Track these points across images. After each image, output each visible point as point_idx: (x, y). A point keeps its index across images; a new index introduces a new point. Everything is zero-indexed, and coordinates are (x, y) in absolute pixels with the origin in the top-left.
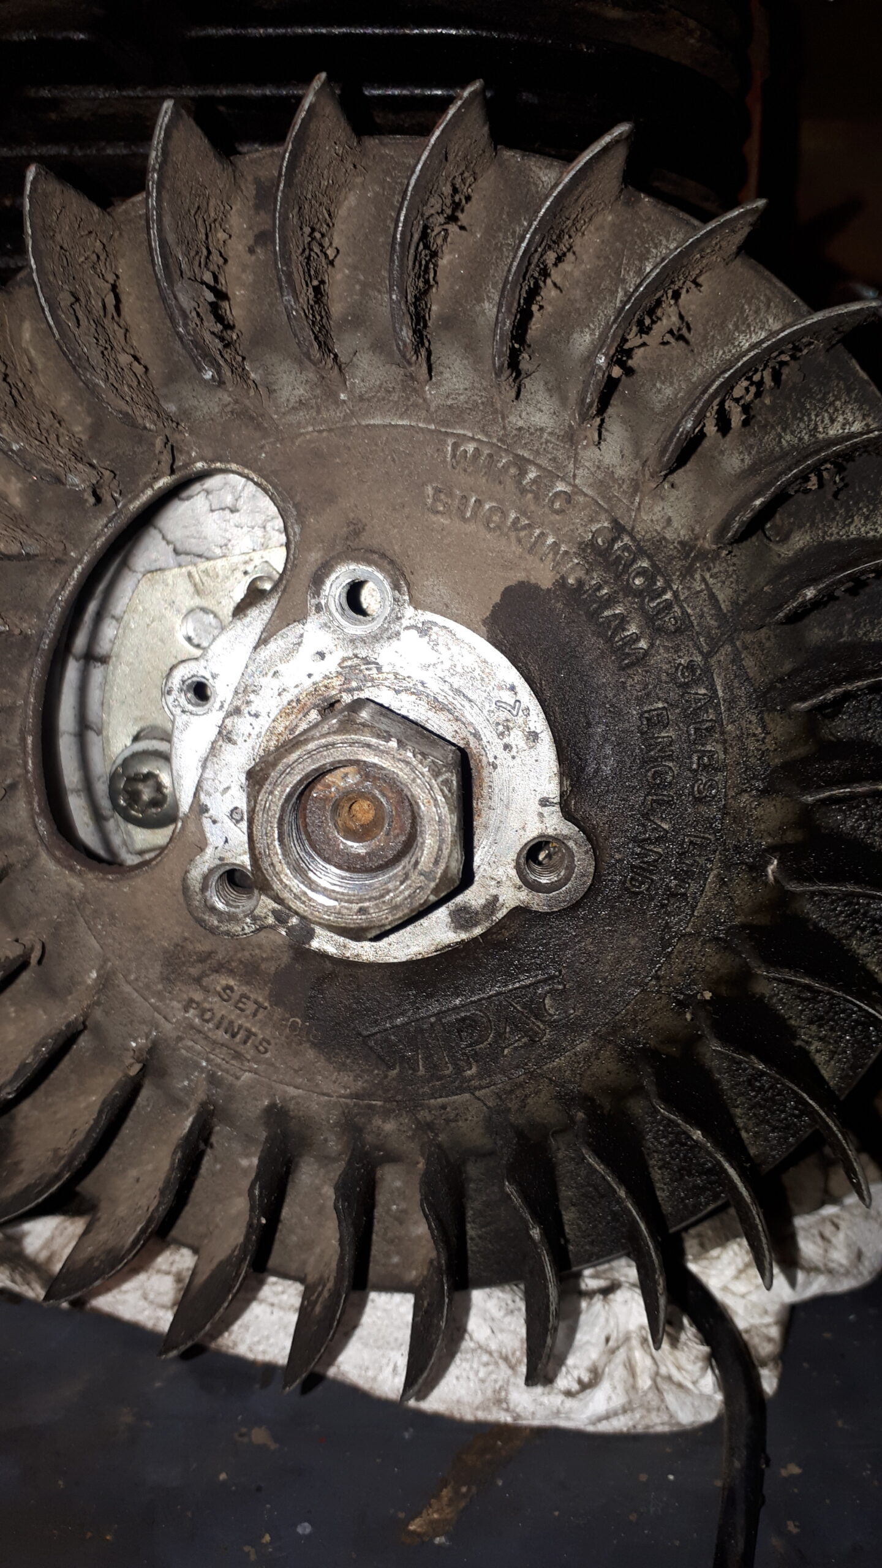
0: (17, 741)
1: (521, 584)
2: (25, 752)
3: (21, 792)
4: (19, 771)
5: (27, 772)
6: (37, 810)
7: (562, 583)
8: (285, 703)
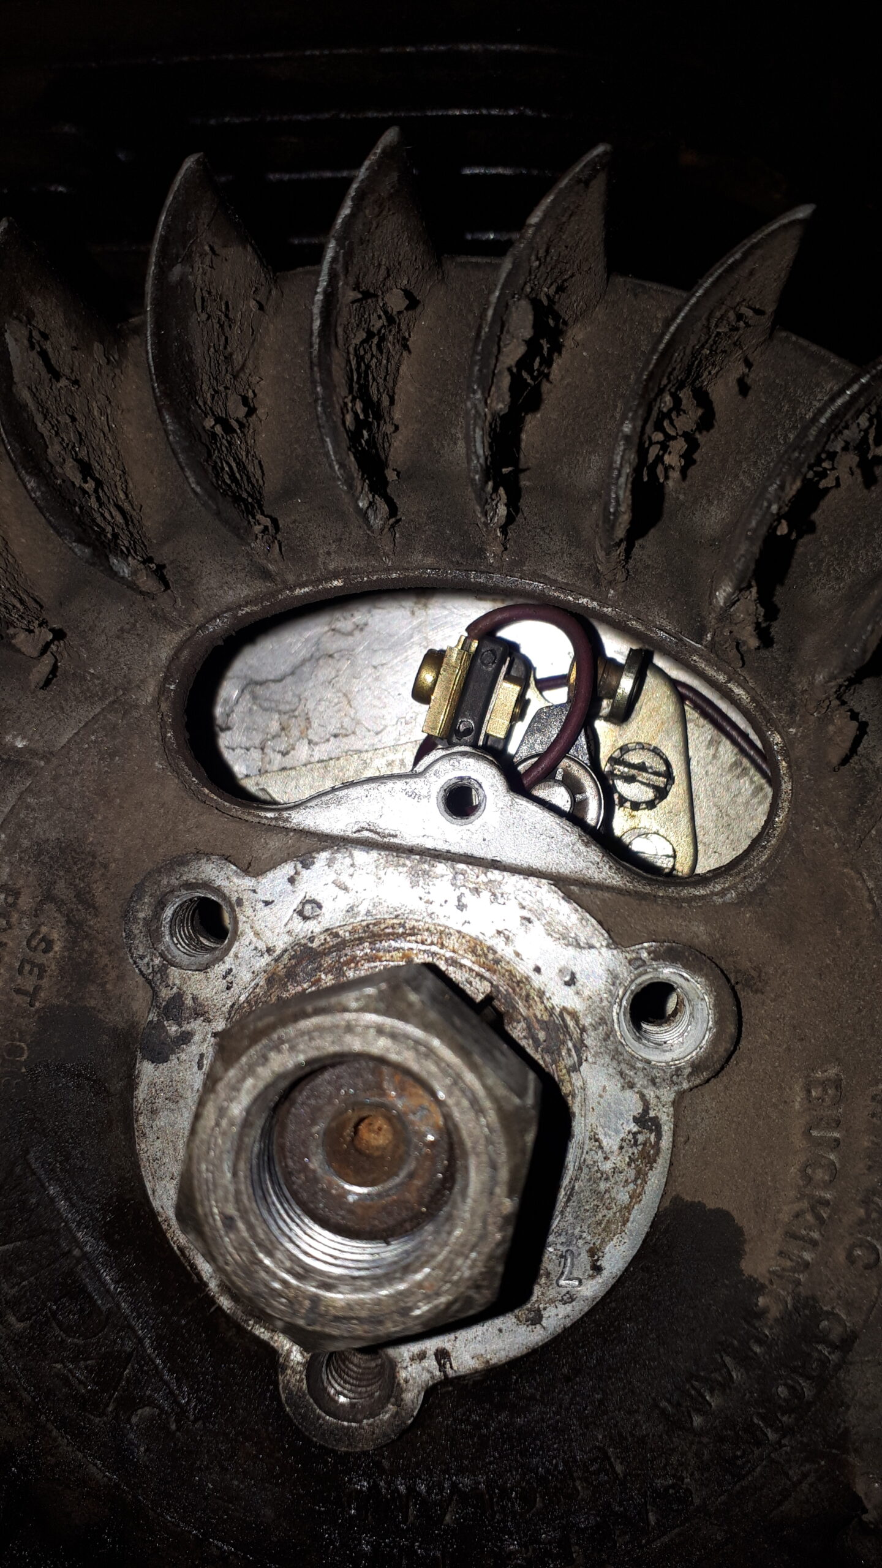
0: (331, 567)
1: (739, 1231)
2: (319, 581)
3: (261, 586)
4: (291, 578)
5: (292, 589)
6: (240, 613)
7: (756, 1288)
8: (489, 943)
